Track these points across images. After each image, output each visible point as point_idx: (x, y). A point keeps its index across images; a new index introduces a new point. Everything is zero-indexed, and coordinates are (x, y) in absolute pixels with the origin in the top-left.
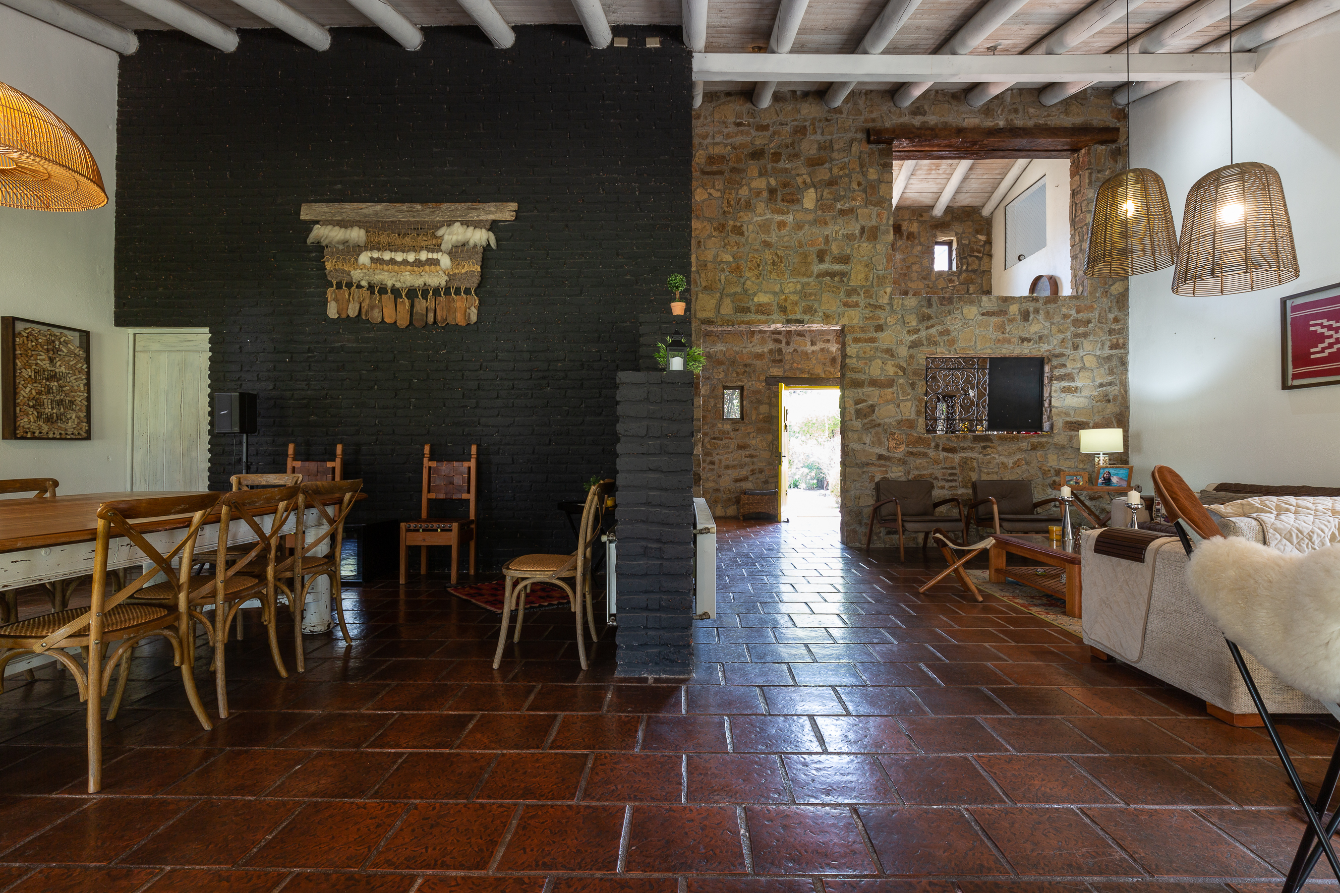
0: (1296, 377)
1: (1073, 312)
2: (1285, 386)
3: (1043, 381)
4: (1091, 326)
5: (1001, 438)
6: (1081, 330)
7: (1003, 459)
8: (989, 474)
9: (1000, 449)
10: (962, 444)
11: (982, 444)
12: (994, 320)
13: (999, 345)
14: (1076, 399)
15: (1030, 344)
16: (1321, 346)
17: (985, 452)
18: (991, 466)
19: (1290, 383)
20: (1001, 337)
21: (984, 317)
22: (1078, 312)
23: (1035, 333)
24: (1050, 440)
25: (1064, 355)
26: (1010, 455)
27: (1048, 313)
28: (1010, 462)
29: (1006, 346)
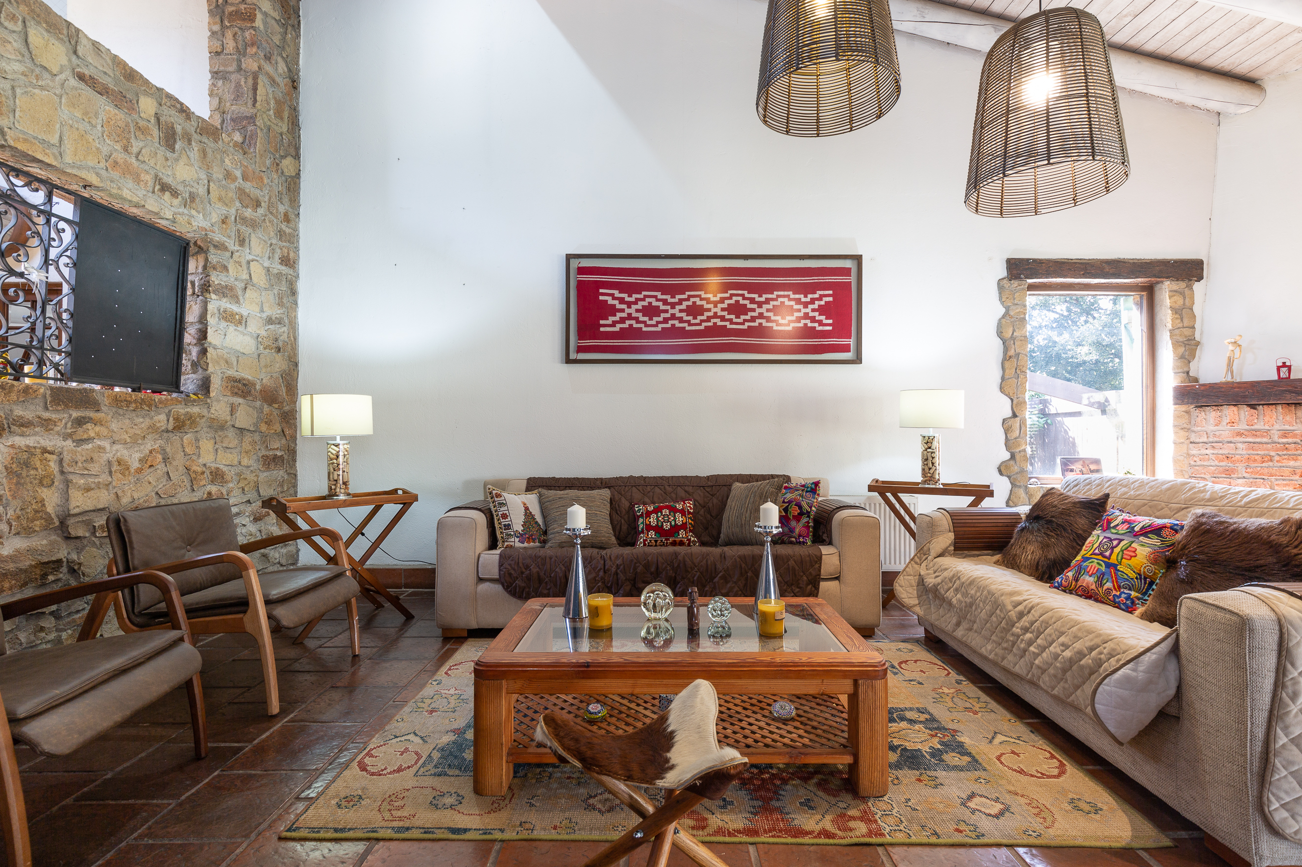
0: (580, 349)
1: (238, 174)
2: (568, 361)
3: (184, 289)
4: (260, 211)
5: (117, 401)
6: (248, 213)
7: (122, 452)
8: (88, 489)
9: (114, 426)
10: (18, 411)
11: (75, 414)
12: (105, 108)
13: (115, 174)
14: (241, 337)
15: (176, 202)
16: (611, 319)
17: (80, 433)
18: (95, 468)
19: (573, 356)
20: (120, 157)
21: (82, 85)
22: (245, 178)
23: (184, 182)
24: (205, 412)
25: (226, 249)
26: (135, 441)
27: (204, 153)
28: (134, 458)
29: (130, 184)
